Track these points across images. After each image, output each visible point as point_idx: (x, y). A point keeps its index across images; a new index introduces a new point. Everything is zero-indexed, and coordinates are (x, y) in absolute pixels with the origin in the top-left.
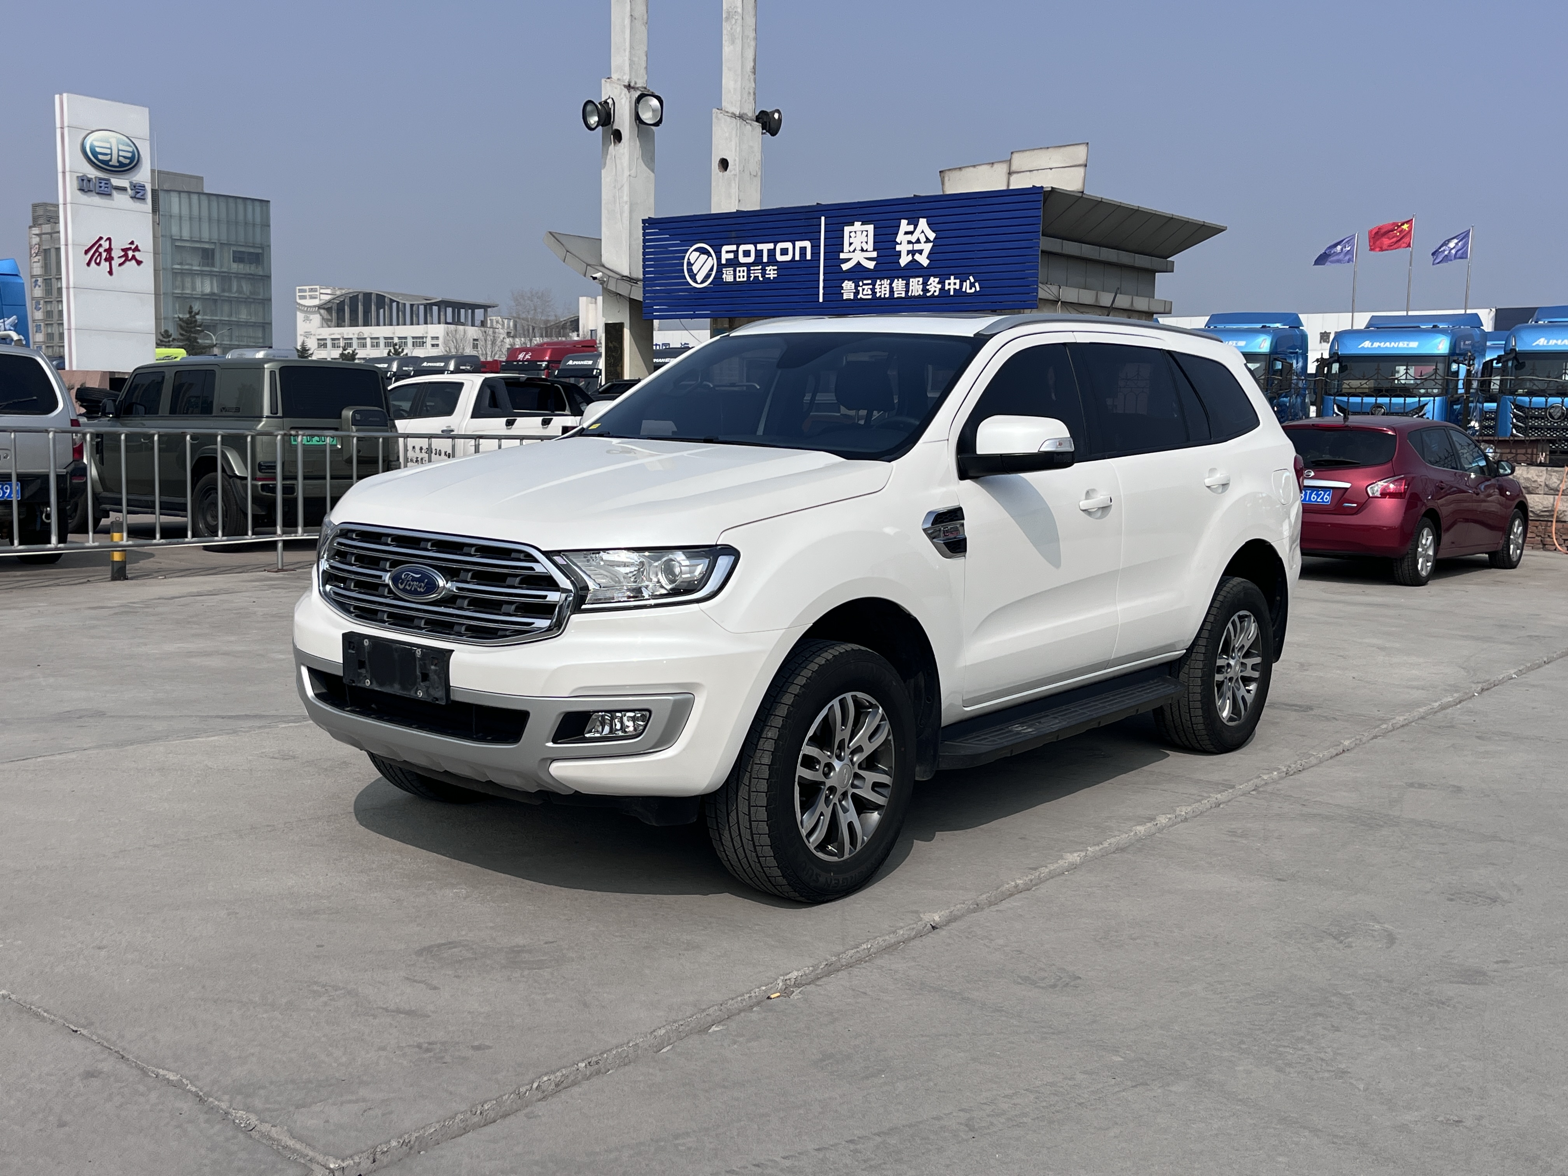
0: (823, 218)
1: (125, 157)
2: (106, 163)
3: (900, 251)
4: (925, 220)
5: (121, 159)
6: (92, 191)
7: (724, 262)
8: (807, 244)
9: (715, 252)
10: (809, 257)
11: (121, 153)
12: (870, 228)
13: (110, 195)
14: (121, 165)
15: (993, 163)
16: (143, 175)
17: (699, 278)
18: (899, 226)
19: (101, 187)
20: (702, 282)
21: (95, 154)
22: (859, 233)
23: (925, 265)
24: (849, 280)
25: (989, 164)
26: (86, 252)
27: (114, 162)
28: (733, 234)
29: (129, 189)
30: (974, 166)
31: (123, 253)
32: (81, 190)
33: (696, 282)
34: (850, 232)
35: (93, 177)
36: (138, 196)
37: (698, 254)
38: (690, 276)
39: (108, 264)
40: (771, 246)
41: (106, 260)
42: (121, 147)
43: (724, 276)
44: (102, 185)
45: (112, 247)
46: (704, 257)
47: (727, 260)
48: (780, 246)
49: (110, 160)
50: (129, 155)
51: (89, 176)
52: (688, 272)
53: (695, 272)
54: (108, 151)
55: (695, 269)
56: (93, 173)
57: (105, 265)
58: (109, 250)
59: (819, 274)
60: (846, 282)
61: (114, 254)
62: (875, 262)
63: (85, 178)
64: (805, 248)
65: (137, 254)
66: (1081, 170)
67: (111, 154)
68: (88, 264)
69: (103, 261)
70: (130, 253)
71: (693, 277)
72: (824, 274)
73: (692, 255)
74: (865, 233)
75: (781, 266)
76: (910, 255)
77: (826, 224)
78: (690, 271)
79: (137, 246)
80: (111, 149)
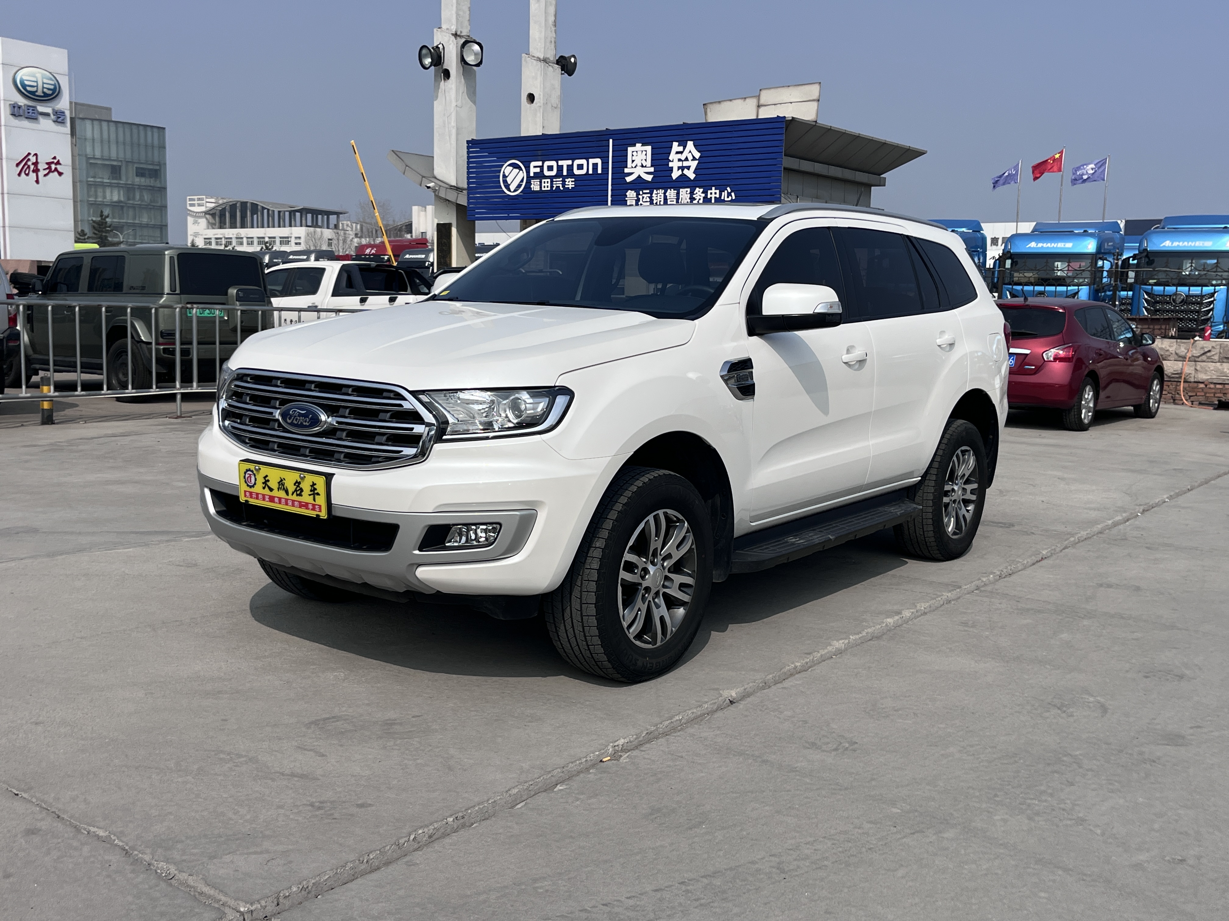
0: (611, 141)
1: (49, 89)
2: (33, 93)
3: (672, 168)
4: (692, 142)
5: (45, 90)
6: (21, 116)
7: (532, 174)
8: (598, 161)
9: (525, 167)
10: (600, 171)
11: (45, 86)
12: (649, 148)
13: (36, 119)
14: (46, 95)
15: (745, 98)
16: (64, 103)
17: (512, 188)
18: (671, 147)
19: (29, 113)
20: (515, 191)
21: (24, 86)
22: (639, 153)
23: (692, 179)
24: (631, 190)
25: (742, 98)
26: (18, 165)
27: (40, 93)
28: (540, 153)
29: (52, 115)
30: (731, 100)
31: (47, 166)
32: (13, 115)
33: (509, 190)
34: (633, 152)
35: (22, 104)
36: (60, 120)
37: (511, 168)
38: (505, 186)
39: (35, 174)
40: (569, 162)
41: (33, 171)
42: (45, 81)
43: (532, 186)
44: (30, 111)
45: (39, 161)
46: (518, 170)
47: (534, 173)
48: (577, 162)
49: (37, 91)
50: (52, 87)
51: (20, 104)
52: (504, 183)
53: (509, 183)
54: (35, 84)
55: (509, 180)
56: (22, 101)
57: (33, 176)
58: (36, 164)
59: (608, 185)
60: (629, 191)
61: (40, 167)
62: (652, 176)
63: (15, 105)
64: (597, 164)
65: (58, 167)
66: (815, 104)
67: (37, 86)
68: (19, 175)
69: (31, 172)
70: (53, 167)
71: (507, 187)
72: (612, 185)
73: (506, 169)
74: (644, 153)
75: (578, 178)
76: (680, 170)
77: (613, 146)
78: (505, 182)
79: (58, 161)
80: (37, 82)
